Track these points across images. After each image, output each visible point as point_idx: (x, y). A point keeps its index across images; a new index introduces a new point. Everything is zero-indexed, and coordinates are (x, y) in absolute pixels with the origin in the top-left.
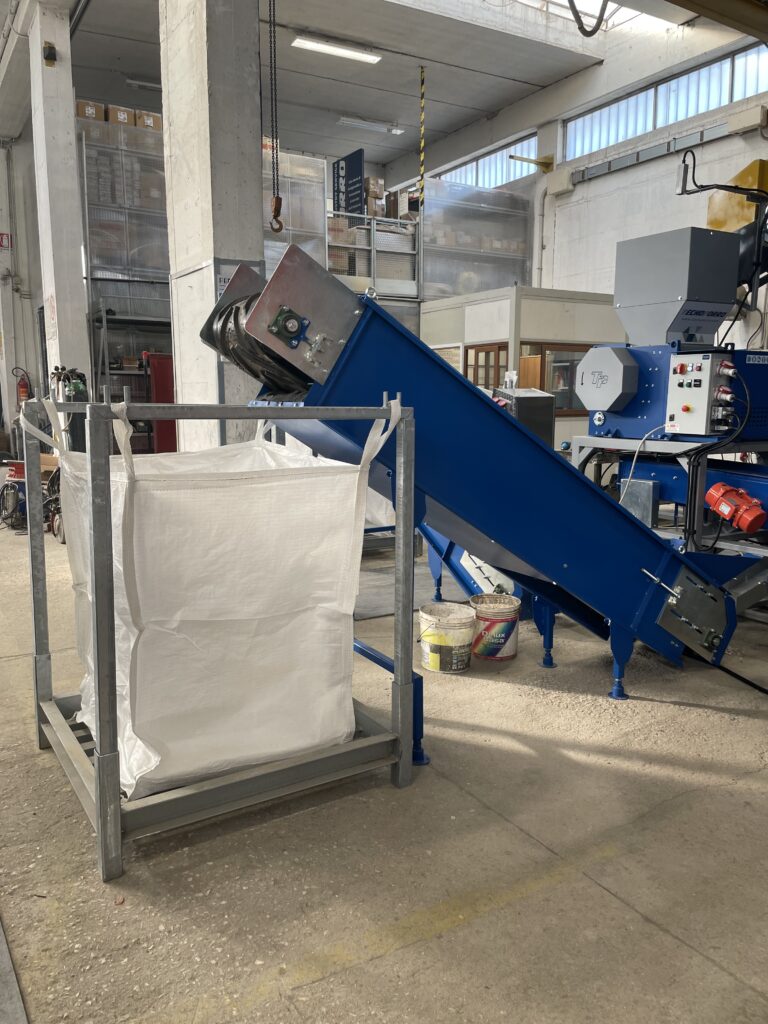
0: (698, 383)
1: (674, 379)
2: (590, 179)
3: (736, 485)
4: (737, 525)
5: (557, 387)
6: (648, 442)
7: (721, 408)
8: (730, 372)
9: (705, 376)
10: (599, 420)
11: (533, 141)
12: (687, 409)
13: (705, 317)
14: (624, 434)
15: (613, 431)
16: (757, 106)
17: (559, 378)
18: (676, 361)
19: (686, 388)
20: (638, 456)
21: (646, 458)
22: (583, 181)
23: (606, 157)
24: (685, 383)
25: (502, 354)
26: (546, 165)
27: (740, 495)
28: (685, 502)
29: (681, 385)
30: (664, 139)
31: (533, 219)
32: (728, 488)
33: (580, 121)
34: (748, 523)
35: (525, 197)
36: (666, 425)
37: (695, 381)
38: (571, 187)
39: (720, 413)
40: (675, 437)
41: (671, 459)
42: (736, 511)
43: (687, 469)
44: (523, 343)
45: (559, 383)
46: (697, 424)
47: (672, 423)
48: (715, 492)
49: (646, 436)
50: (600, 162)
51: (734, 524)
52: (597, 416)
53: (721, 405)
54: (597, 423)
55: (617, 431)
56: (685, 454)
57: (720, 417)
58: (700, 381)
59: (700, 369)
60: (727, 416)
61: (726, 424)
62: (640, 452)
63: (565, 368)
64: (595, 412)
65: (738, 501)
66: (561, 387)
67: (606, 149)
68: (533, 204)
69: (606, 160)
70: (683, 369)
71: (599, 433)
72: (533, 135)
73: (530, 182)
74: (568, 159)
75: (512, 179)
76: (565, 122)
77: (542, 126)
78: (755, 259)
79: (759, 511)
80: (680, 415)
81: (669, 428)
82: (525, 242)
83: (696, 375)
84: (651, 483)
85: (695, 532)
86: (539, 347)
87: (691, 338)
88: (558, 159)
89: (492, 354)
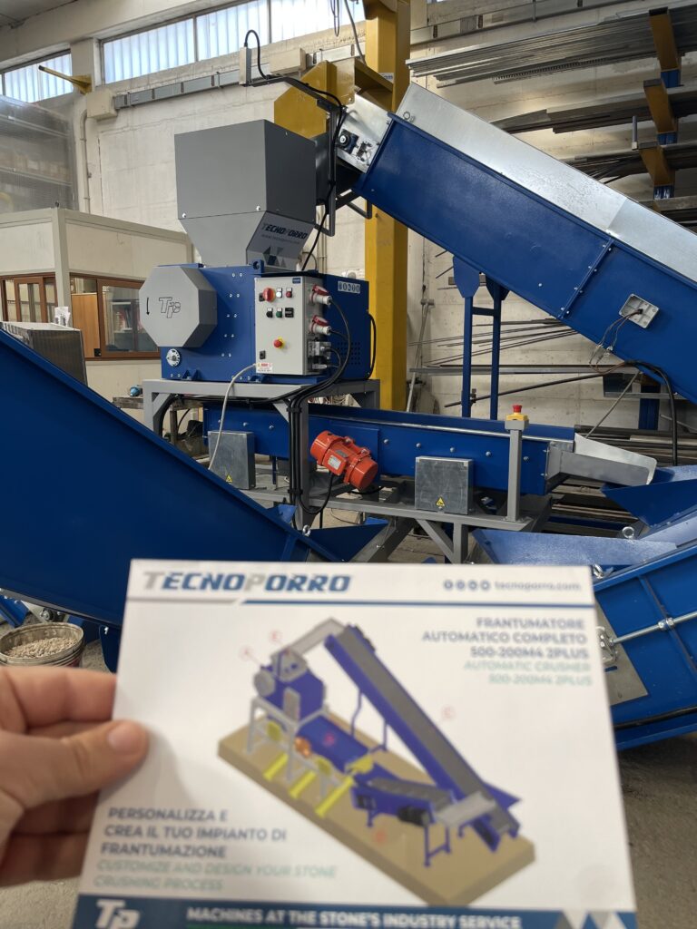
0: (290, 313)
1: (261, 308)
2: (134, 106)
3: (340, 432)
4: (349, 481)
5: (120, 328)
6: (237, 385)
7: (318, 343)
8: (325, 299)
9: (297, 304)
10: (174, 359)
11: (67, 59)
12: (279, 344)
13: (285, 236)
14: (206, 376)
15: (193, 373)
16: (295, 49)
17: (120, 317)
18: (261, 285)
19: (276, 319)
20: (228, 403)
21: (237, 404)
22: (125, 108)
23: (148, 84)
24: (274, 313)
25: (49, 288)
26: (83, 85)
27: (347, 444)
28: (288, 456)
29: (270, 315)
30: (208, 73)
31: (75, 143)
32: (335, 437)
33: (117, 42)
34: (361, 477)
35: (62, 117)
36: (256, 364)
37: (287, 309)
38: (113, 112)
39: (318, 348)
40: (268, 379)
41: (266, 405)
42: (347, 464)
43: (287, 418)
44: (73, 275)
45: (121, 324)
46: (293, 362)
47: (263, 361)
48: (321, 443)
49: (234, 379)
50: (142, 89)
51: (346, 480)
52: (171, 354)
53: (317, 340)
54: (171, 363)
55: (197, 372)
56: (284, 399)
57: (318, 354)
58: (292, 310)
59: (290, 295)
60: (325, 352)
61: (324, 361)
62: (228, 399)
63: (127, 308)
64: (168, 349)
65: (346, 452)
66: (124, 328)
67: (148, 75)
68: (72, 126)
69: (148, 88)
70: (270, 295)
71: (175, 375)
72: (67, 51)
73: (66, 102)
74: (107, 82)
75: (46, 97)
76: (101, 42)
77: (75, 42)
78: (329, 178)
79: (370, 463)
80: (272, 352)
81: (261, 368)
82: (67, 167)
83: (287, 303)
84: (244, 435)
85: (301, 492)
86: (95, 282)
87: (272, 260)
88: (97, 80)
89: (36, 287)
